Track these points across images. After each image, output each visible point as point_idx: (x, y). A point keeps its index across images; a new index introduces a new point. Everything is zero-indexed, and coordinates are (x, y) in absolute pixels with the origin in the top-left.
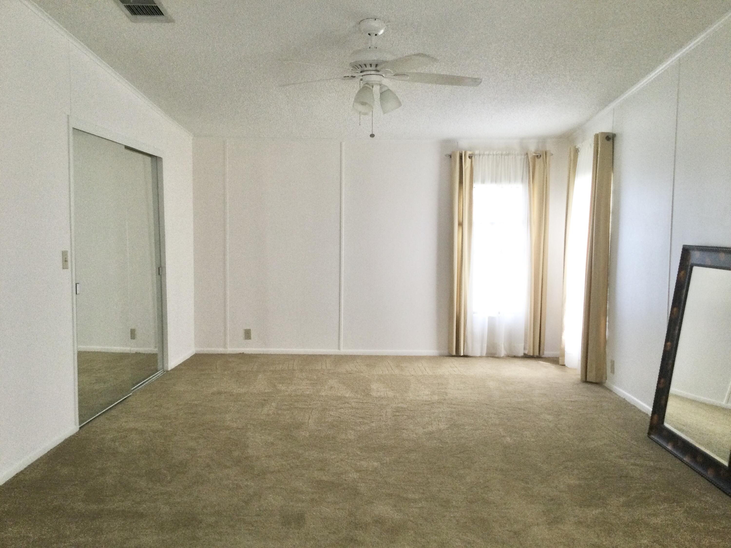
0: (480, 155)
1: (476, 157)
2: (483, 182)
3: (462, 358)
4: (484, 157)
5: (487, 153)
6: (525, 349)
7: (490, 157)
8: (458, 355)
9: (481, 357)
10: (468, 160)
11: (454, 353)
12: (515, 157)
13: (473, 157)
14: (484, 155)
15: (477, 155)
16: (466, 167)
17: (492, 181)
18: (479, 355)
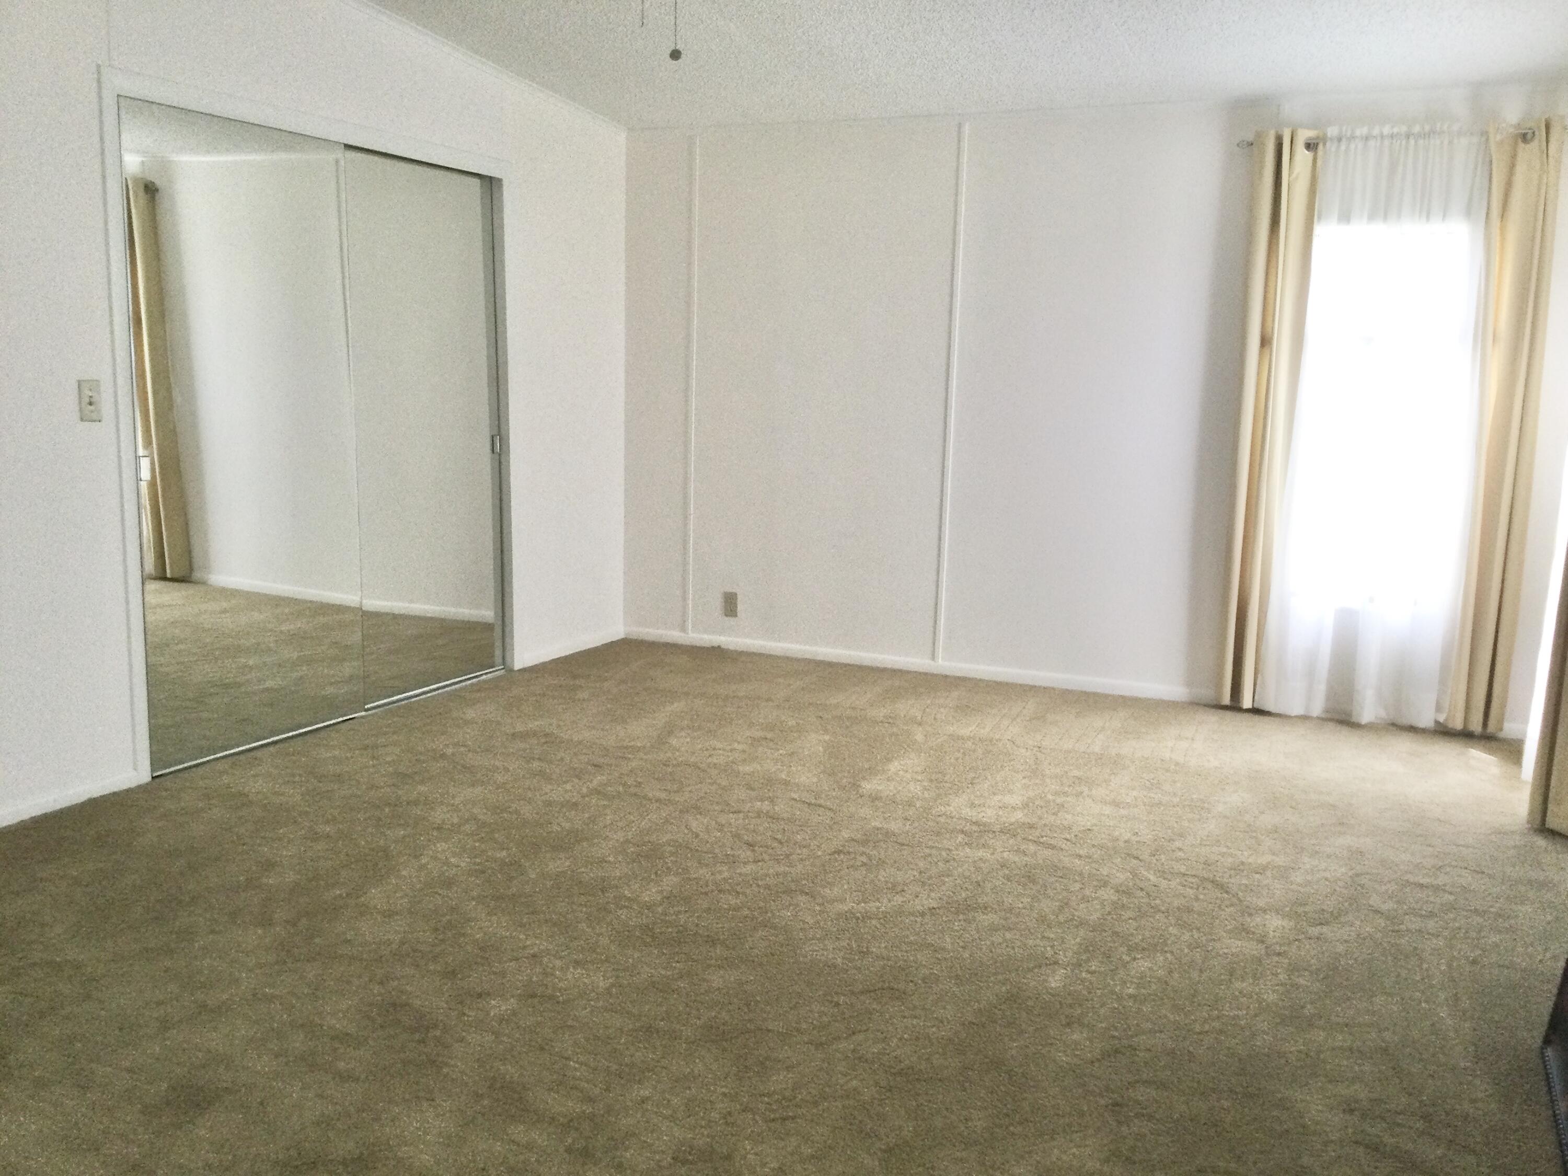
0: (1340, 140)
1: (1328, 144)
2: (1345, 217)
3: (1247, 715)
4: (1353, 146)
5: (1362, 131)
6: (1438, 709)
7: (1372, 143)
8: (1235, 706)
9: (1305, 718)
10: (1303, 156)
11: (1226, 700)
12: (1450, 142)
13: (1321, 147)
14: (1353, 137)
15: (1331, 139)
16: (1294, 175)
17: (1372, 217)
18: (1297, 709)
